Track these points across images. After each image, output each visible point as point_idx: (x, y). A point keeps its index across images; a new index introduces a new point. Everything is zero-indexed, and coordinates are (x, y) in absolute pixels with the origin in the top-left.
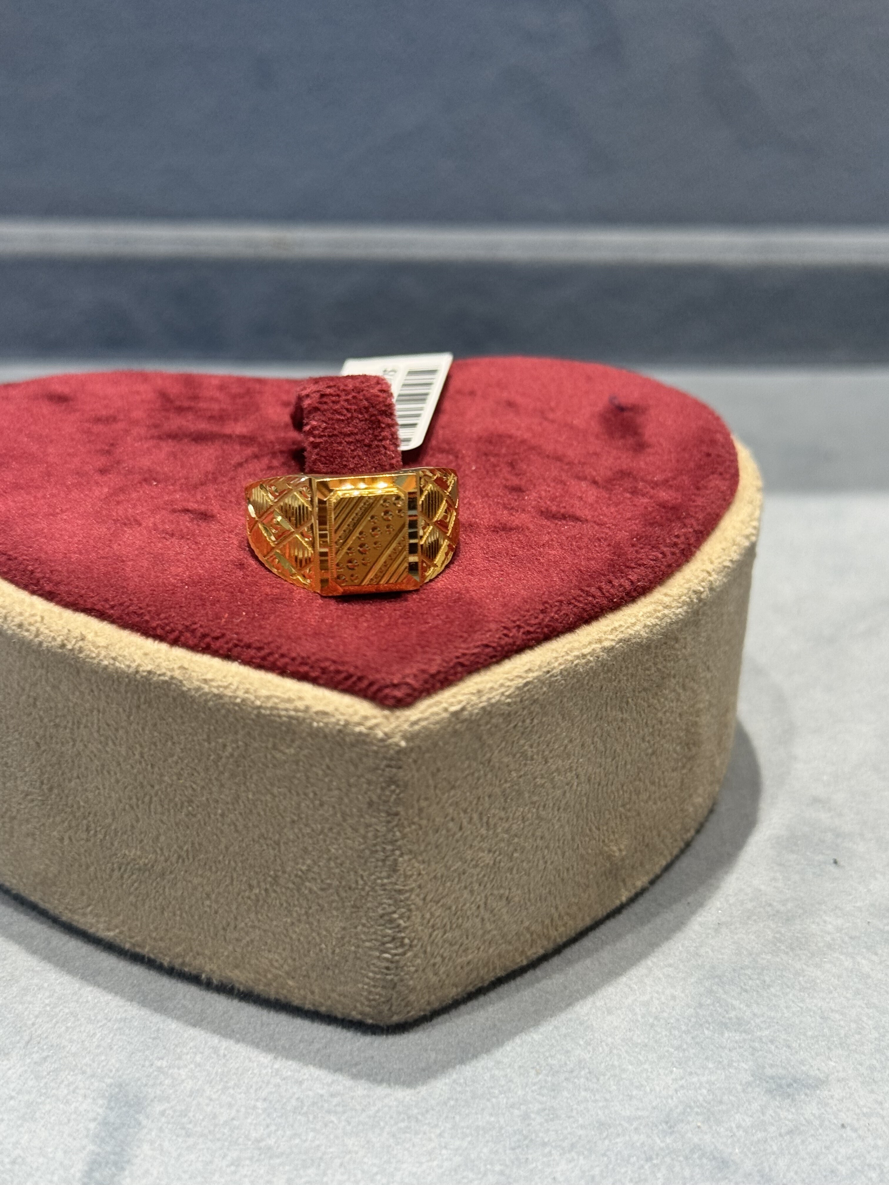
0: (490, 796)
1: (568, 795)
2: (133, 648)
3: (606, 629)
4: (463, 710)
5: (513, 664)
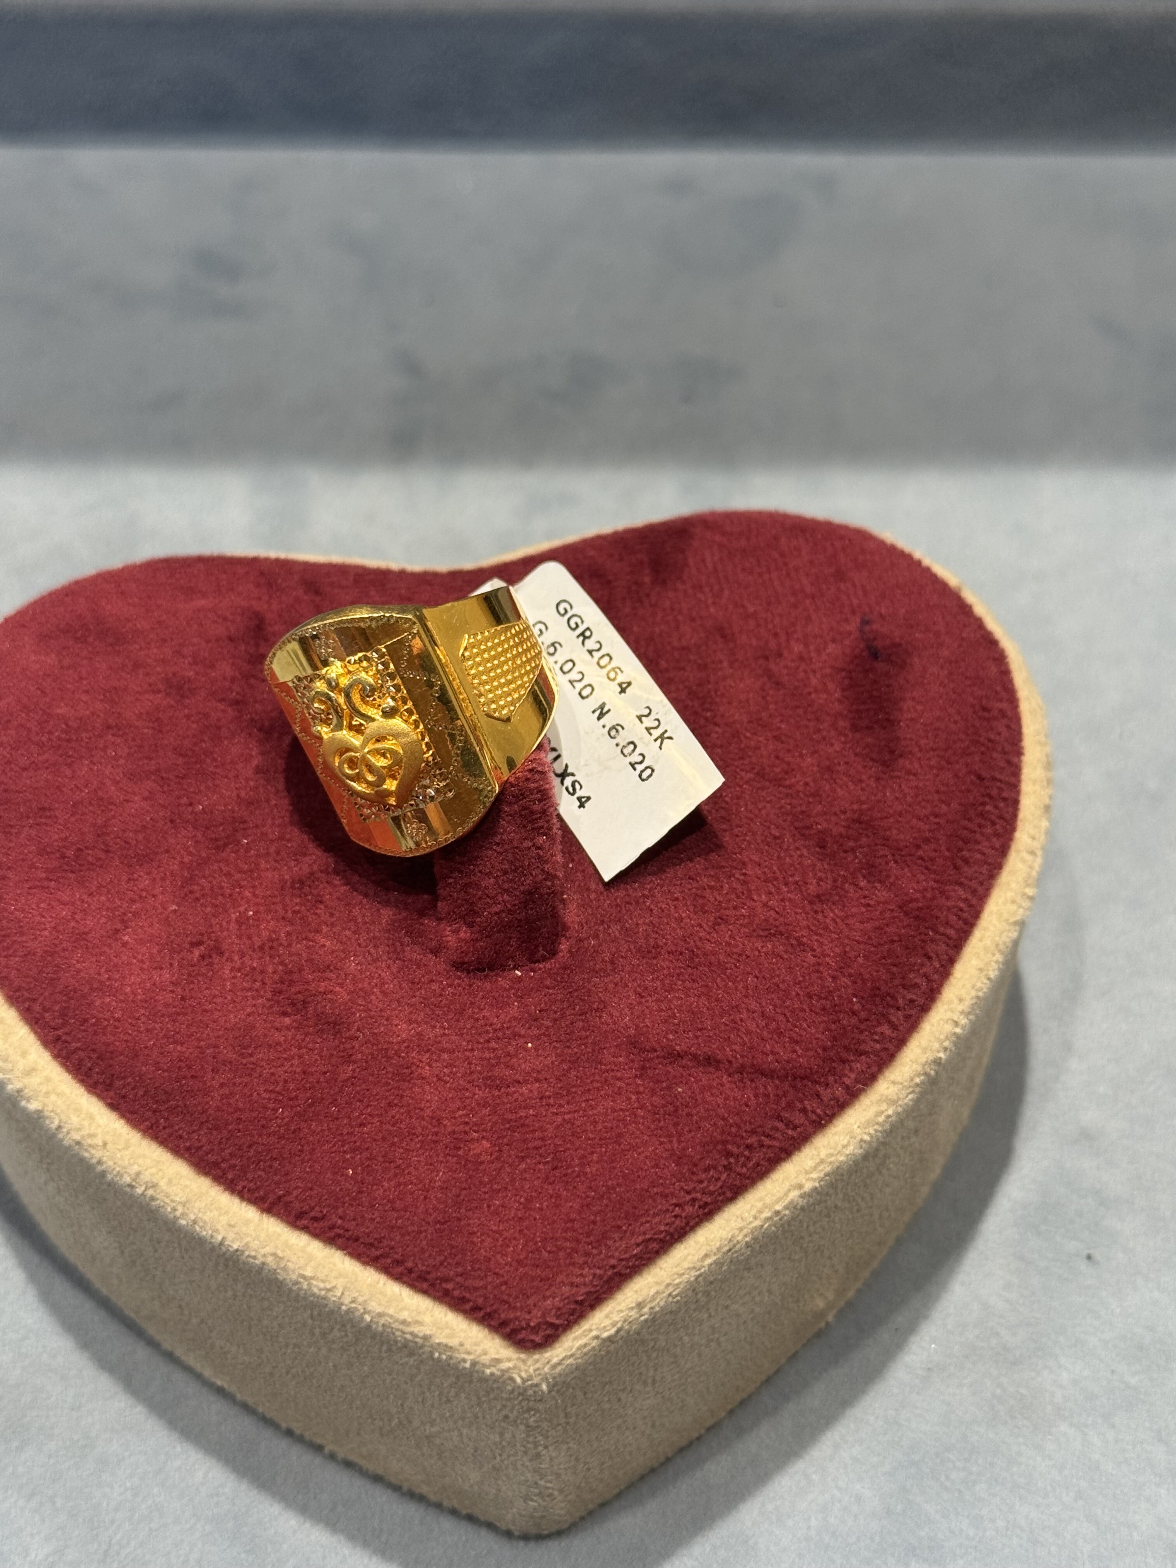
0: (655, 1366)
1: (757, 1309)
2: (216, 1213)
3: (810, 1163)
4: (618, 1331)
5: (686, 1248)
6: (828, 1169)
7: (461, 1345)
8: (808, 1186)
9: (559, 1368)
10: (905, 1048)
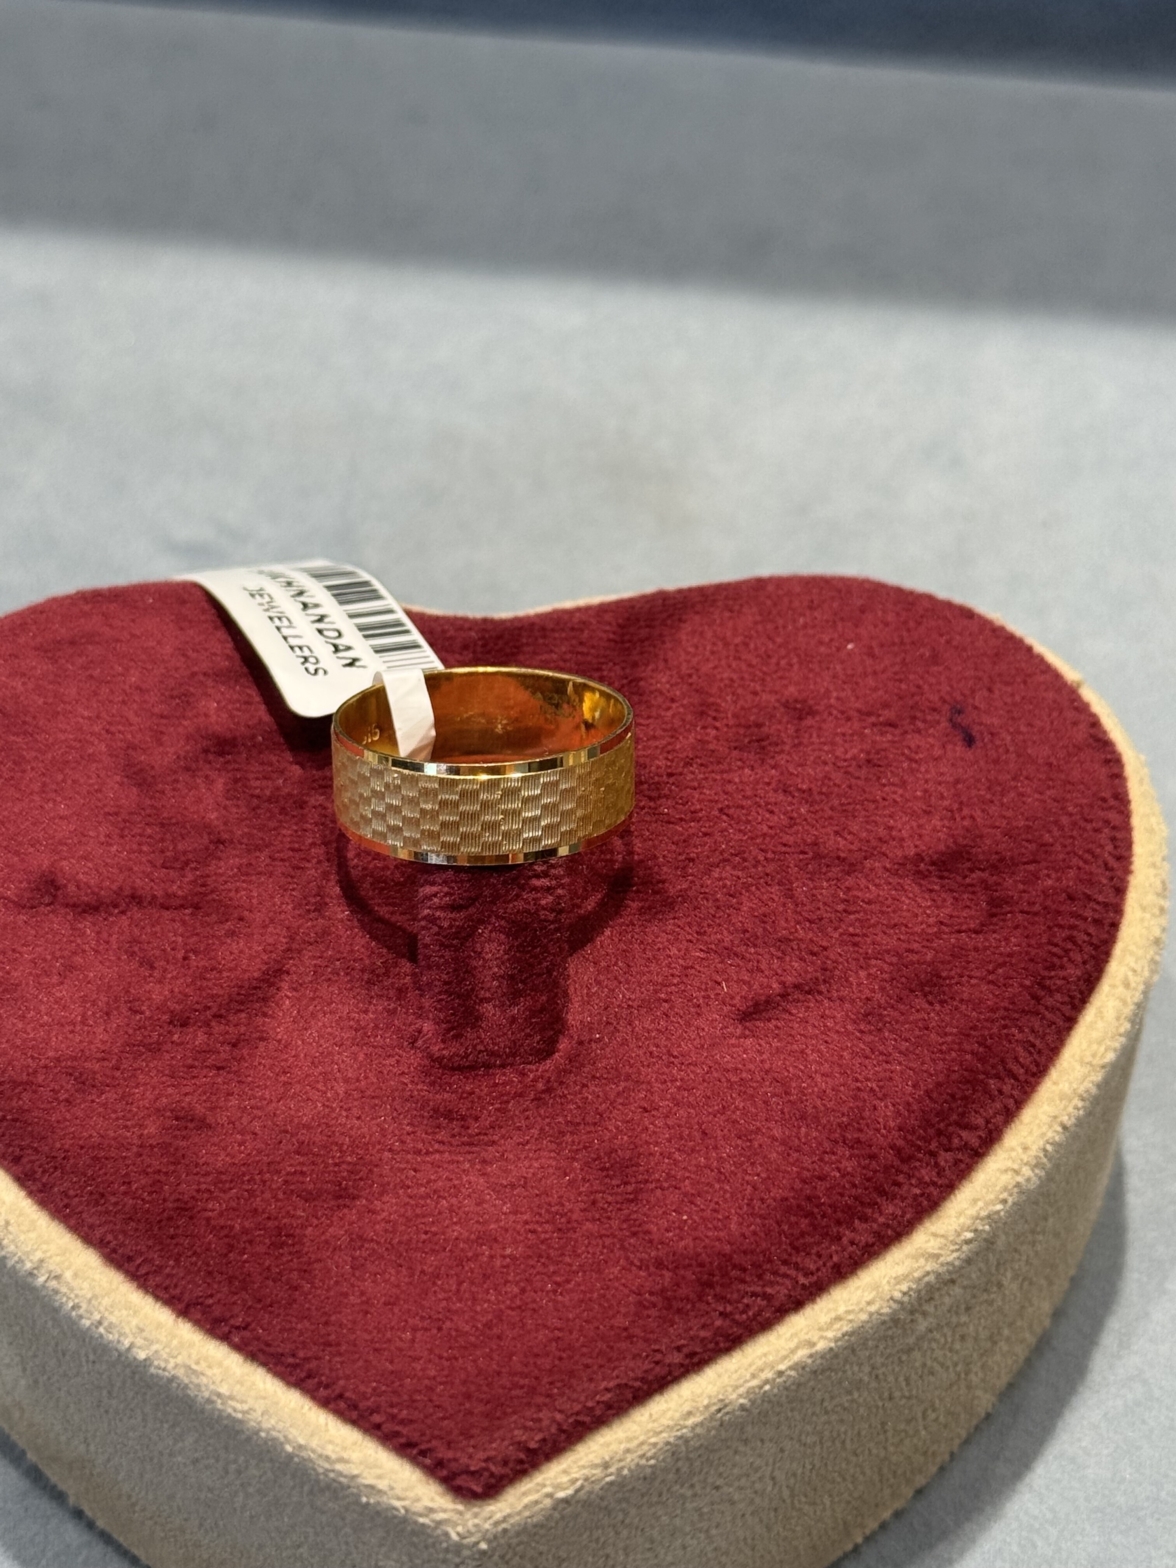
0: (625, 1549)
1: (758, 1500)
2: (124, 1312)
3: (824, 1319)
4: (577, 1491)
5: (666, 1401)
6: (846, 1328)
7: (392, 1488)
8: (821, 1346)
9: (504, 1525)
10: (952, 1197)
